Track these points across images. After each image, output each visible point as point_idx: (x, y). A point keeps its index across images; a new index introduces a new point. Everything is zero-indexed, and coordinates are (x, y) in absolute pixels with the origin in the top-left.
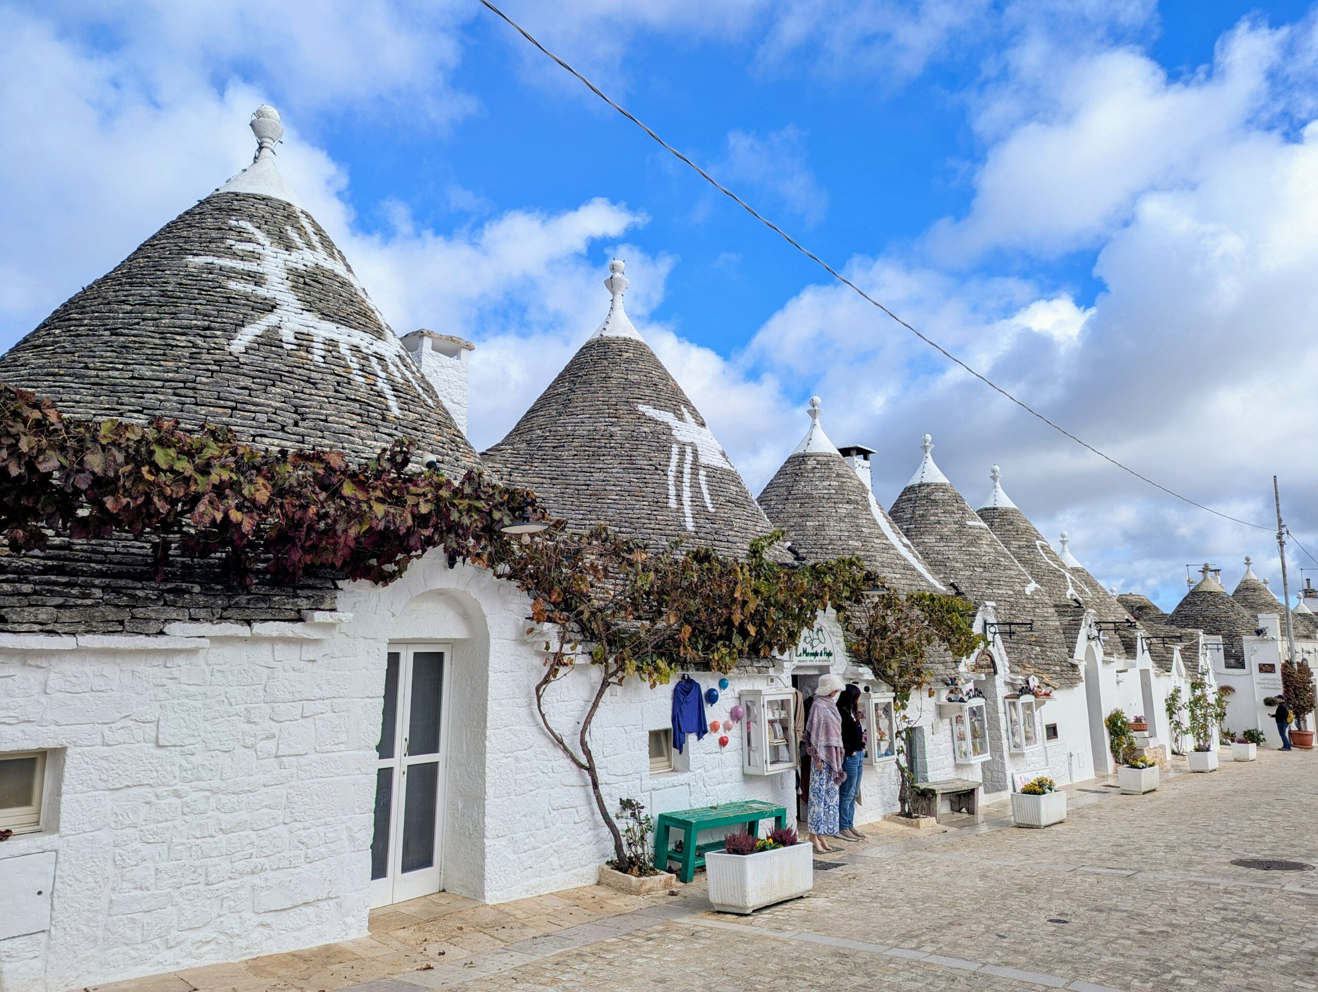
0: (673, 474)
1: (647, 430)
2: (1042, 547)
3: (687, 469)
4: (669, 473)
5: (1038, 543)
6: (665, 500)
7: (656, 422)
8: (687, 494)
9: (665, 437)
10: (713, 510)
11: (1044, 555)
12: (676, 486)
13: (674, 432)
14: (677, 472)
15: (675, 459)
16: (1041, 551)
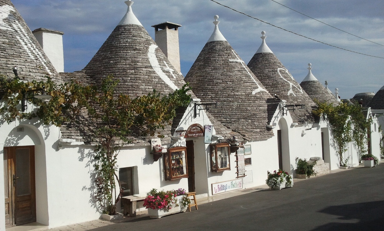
2: (280, 71)
5: (279, 69)
11: (280, 75)
16: (279, 73)
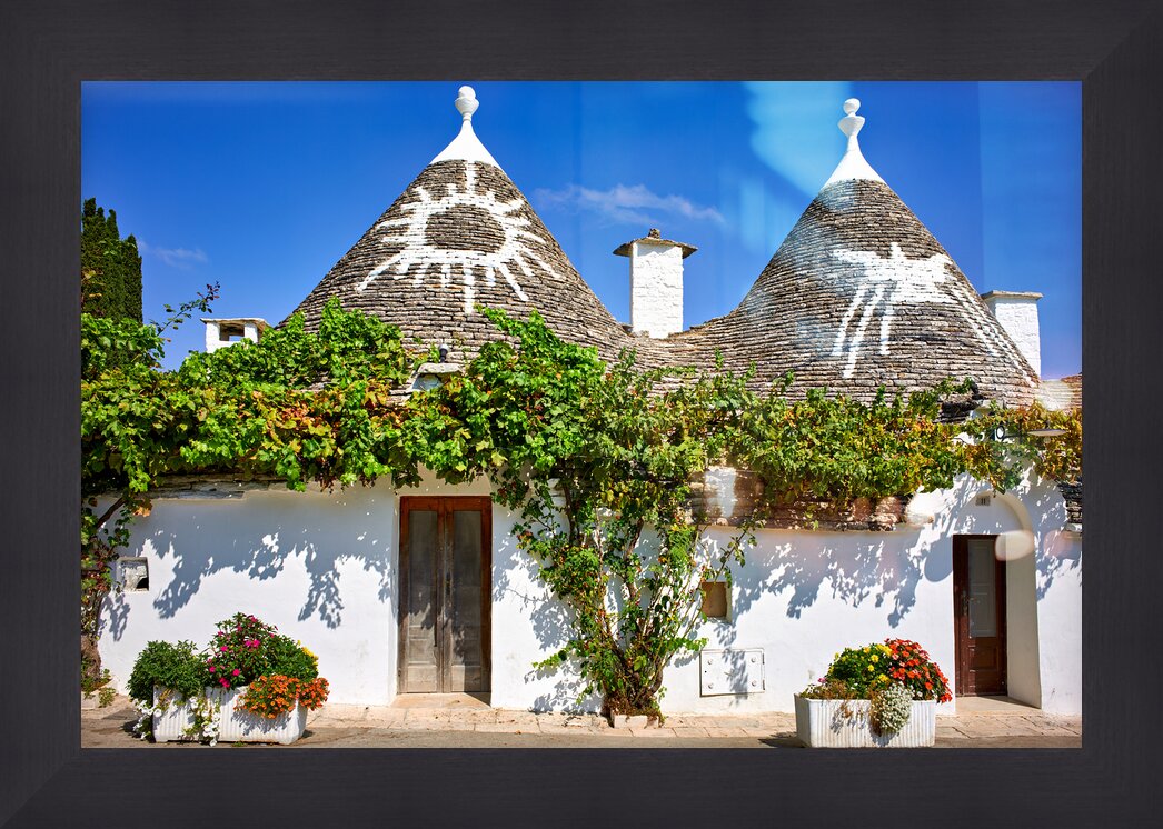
0: (849, 319)
1: (835, 276)
3: (869, 311)
4: (843, 319)
6: (828, 349)
7: (847, 265)
8: (859, 337)
9: (852, 280)
10: (889, 352)
12: (848, 331)
13: (866, 273)
14: (855, 316)
15: (857, 301)
